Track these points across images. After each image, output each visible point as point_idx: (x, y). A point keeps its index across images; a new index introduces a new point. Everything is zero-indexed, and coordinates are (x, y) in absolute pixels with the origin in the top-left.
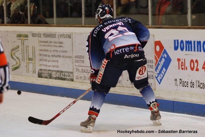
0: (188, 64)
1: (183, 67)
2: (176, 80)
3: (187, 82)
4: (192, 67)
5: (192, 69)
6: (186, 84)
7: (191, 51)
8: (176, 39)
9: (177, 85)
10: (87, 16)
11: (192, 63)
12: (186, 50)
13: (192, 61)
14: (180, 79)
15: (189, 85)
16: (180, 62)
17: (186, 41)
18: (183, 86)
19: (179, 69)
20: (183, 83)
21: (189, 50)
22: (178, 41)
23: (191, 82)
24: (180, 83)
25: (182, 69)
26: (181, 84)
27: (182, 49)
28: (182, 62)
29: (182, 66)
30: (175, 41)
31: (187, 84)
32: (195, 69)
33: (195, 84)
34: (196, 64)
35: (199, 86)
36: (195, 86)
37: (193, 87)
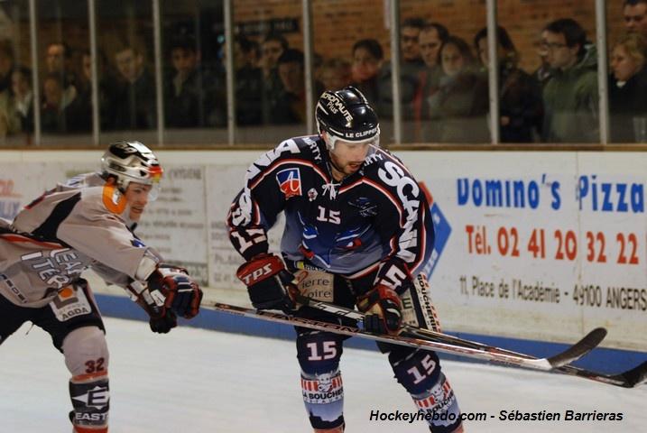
0: (491, 240)
1: (480, 246)
2: (463, 279)
3: (492, 284)
4: (503, 245)
5: (503, 251)
6: (488, 289)
7: (501, 204)
8: (462, 177)
9: (467, 293)
10: (241, 122)
11: (503, 237)
12: (488, 204)
13: (502, 231)
14: (474, 278)
15: (496, 292)
16: (474, 235)
17: (487, 183)
18: (482, 295)
19: (471, 251)
20: (481, 287)
21: (494, 204)
22: (466, 181)
23: (501, 285)
24: (474, 287)
25: (479, 251)
26: (476, 290)
27: (477, 202)
28: (478, 236)
29: (477, 243)
30: (459, 181)
31: (492, 290)
32: (510, 250)
33: (510, 288)
34: (511, 239)
35: (520, 294)
36: (510, 293)
37: (507, 297)
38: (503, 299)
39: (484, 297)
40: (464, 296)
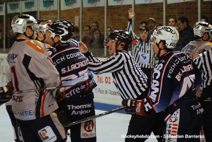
0: (104, 80)
1: (101, 81)
2: (96, 89)
3: (103, 90)
4: (107, 81)
5: (107, 83)
6: (102, 92)
9: (97, 92)
11: (107, 79)
13: (106, 78)
14: (99, 89)
16: (99, 78)
18: (101, 93)
23: (106, 91)
24: (99, 91)
25: (100, 82)
26: (99, 92)
28: (100, 78)
29: (100, 80)
31: (103, 92)
32: (108, 82)
33: (108, 92)
34: (109, 80)
35: (110, 93)
36: (108, 93)
37: (107, 94)
38: (106, 94)
39: (101, 94)
40: (96, 93)
